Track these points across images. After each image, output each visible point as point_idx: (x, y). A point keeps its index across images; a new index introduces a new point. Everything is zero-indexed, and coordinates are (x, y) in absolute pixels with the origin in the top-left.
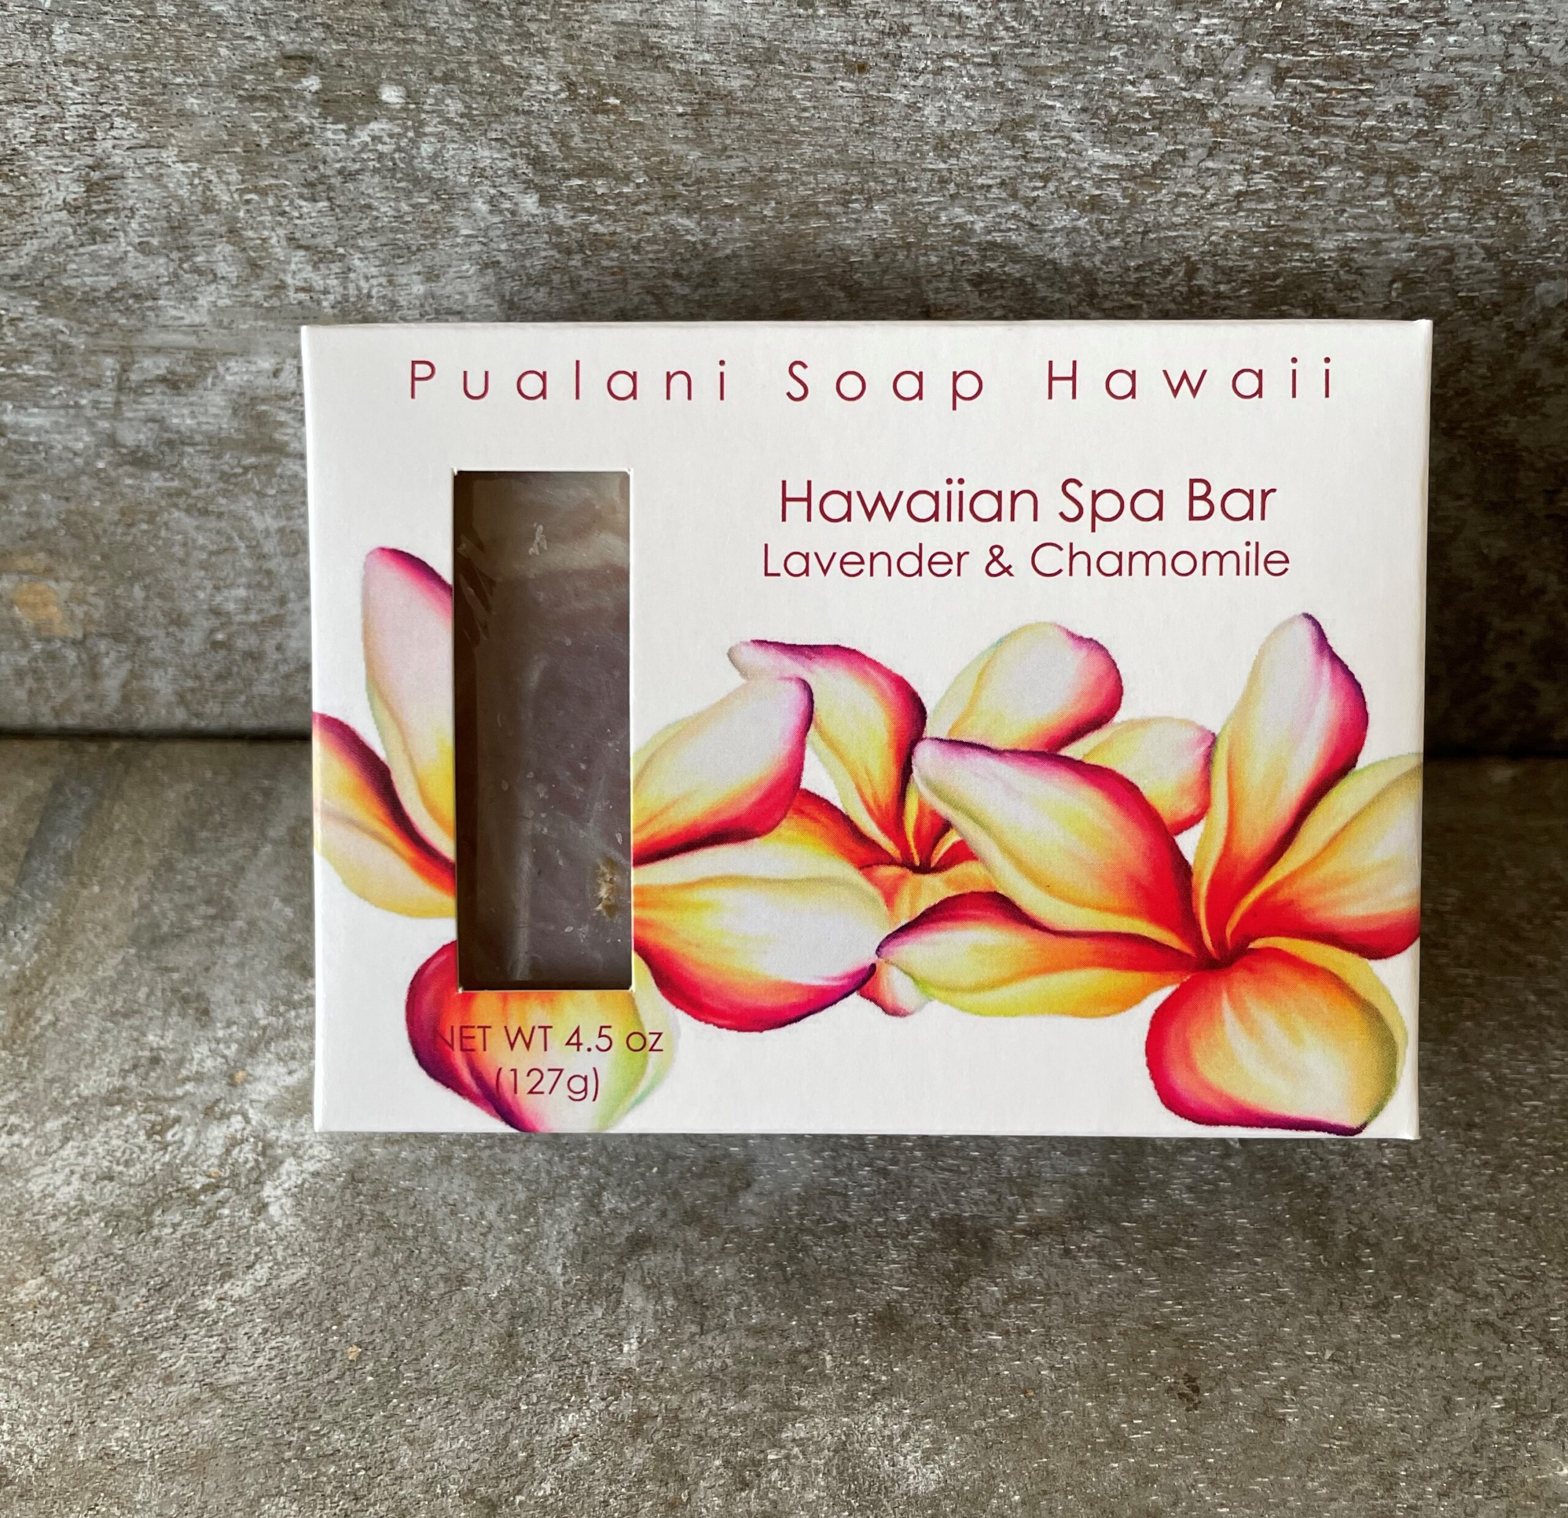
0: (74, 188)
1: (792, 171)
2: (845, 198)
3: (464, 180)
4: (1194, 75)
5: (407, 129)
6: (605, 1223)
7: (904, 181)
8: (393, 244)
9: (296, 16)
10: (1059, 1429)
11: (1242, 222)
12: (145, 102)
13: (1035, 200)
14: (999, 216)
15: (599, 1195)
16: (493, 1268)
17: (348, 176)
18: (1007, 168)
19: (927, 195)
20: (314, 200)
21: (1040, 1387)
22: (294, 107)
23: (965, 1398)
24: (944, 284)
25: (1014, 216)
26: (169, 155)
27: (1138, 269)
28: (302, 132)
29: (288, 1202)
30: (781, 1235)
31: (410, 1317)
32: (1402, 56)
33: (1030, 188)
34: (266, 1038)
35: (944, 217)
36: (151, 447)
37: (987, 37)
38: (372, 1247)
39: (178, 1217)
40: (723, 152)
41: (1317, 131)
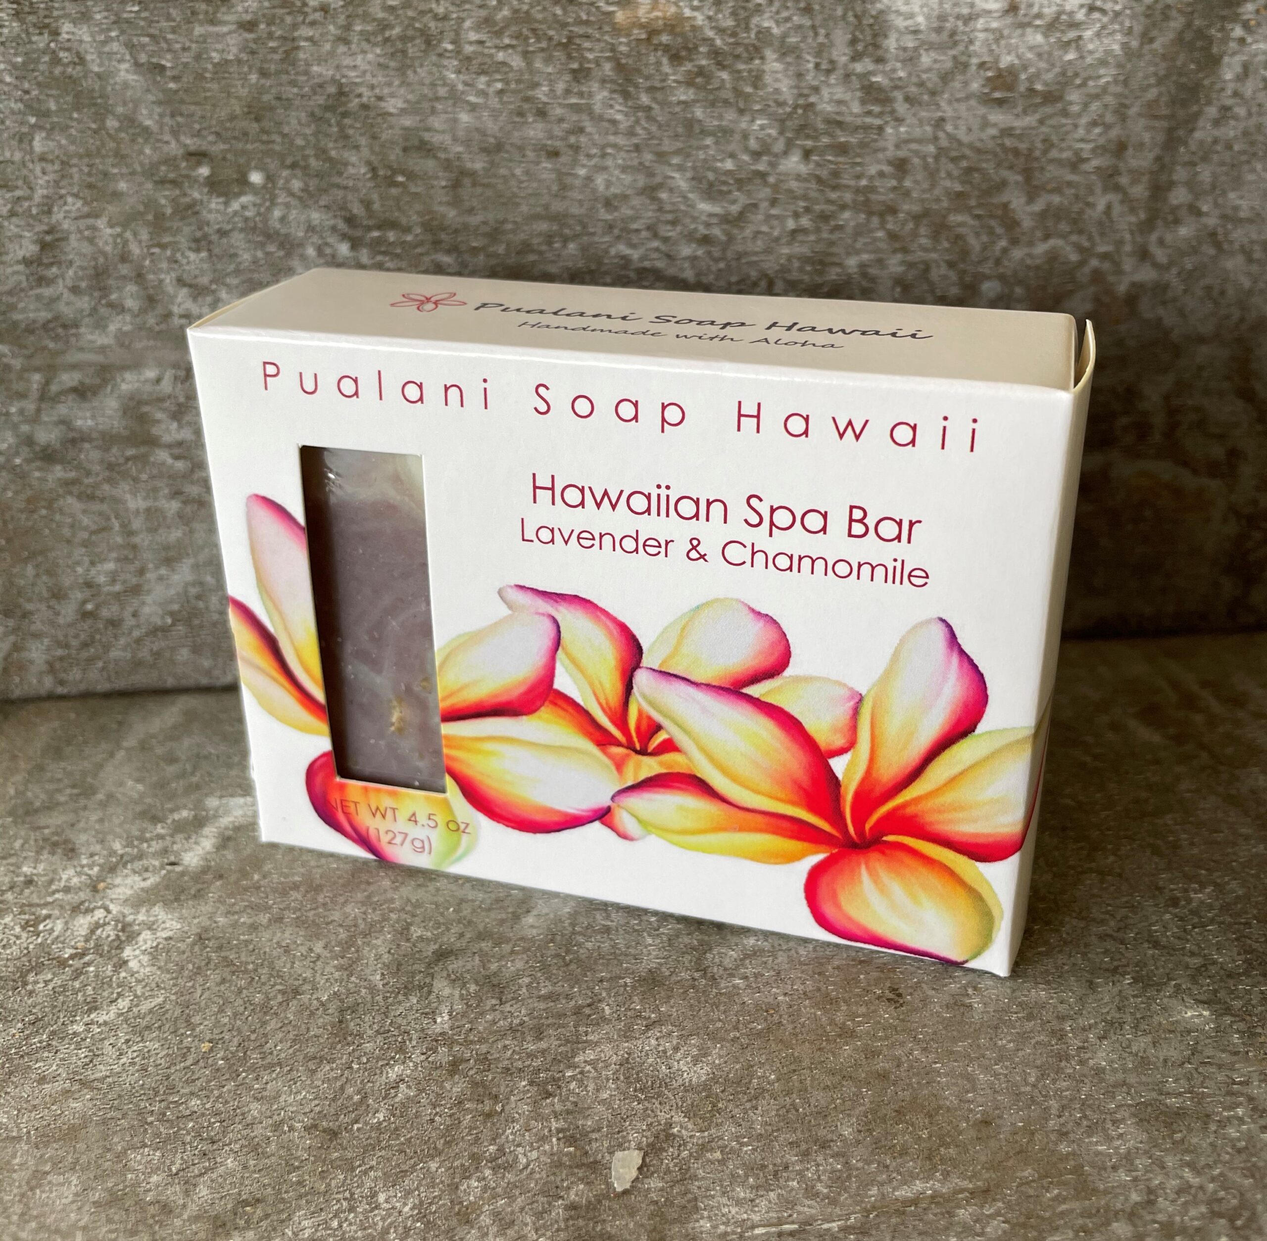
0: (32, 248)
1: (515, 223)
2: (549, 239)
3: (301, 234)
4: (756, 155)
5: (265, 200)
6: (414, 945)
7: (584, 227)
9: (197, 126)
10: (798, 1030)
11: (798, 249)
13: (669, 238)
14: (647, 250)
15: (408, 929)
16: (323, 982)
17: (223, 234)
18: (649, 218)
19: (601, 236)
20: (198, 251)
21: (778, 1005)
22: (191, 187)
23: (720, 1020)
25: (657, 250)
26: (101, 223)
28: (195, 205)
29: (145, 959)
30: (558, 938)
31: (254, 1020)
32: (876, 141)
33: (665, 231)
34: (123, 861)
35: (613, 251)
36: (58, 445)
37: (631, 133)
38: (218, 979)
39: (49, 976)
40: (471, 211)
41: (835, 188)
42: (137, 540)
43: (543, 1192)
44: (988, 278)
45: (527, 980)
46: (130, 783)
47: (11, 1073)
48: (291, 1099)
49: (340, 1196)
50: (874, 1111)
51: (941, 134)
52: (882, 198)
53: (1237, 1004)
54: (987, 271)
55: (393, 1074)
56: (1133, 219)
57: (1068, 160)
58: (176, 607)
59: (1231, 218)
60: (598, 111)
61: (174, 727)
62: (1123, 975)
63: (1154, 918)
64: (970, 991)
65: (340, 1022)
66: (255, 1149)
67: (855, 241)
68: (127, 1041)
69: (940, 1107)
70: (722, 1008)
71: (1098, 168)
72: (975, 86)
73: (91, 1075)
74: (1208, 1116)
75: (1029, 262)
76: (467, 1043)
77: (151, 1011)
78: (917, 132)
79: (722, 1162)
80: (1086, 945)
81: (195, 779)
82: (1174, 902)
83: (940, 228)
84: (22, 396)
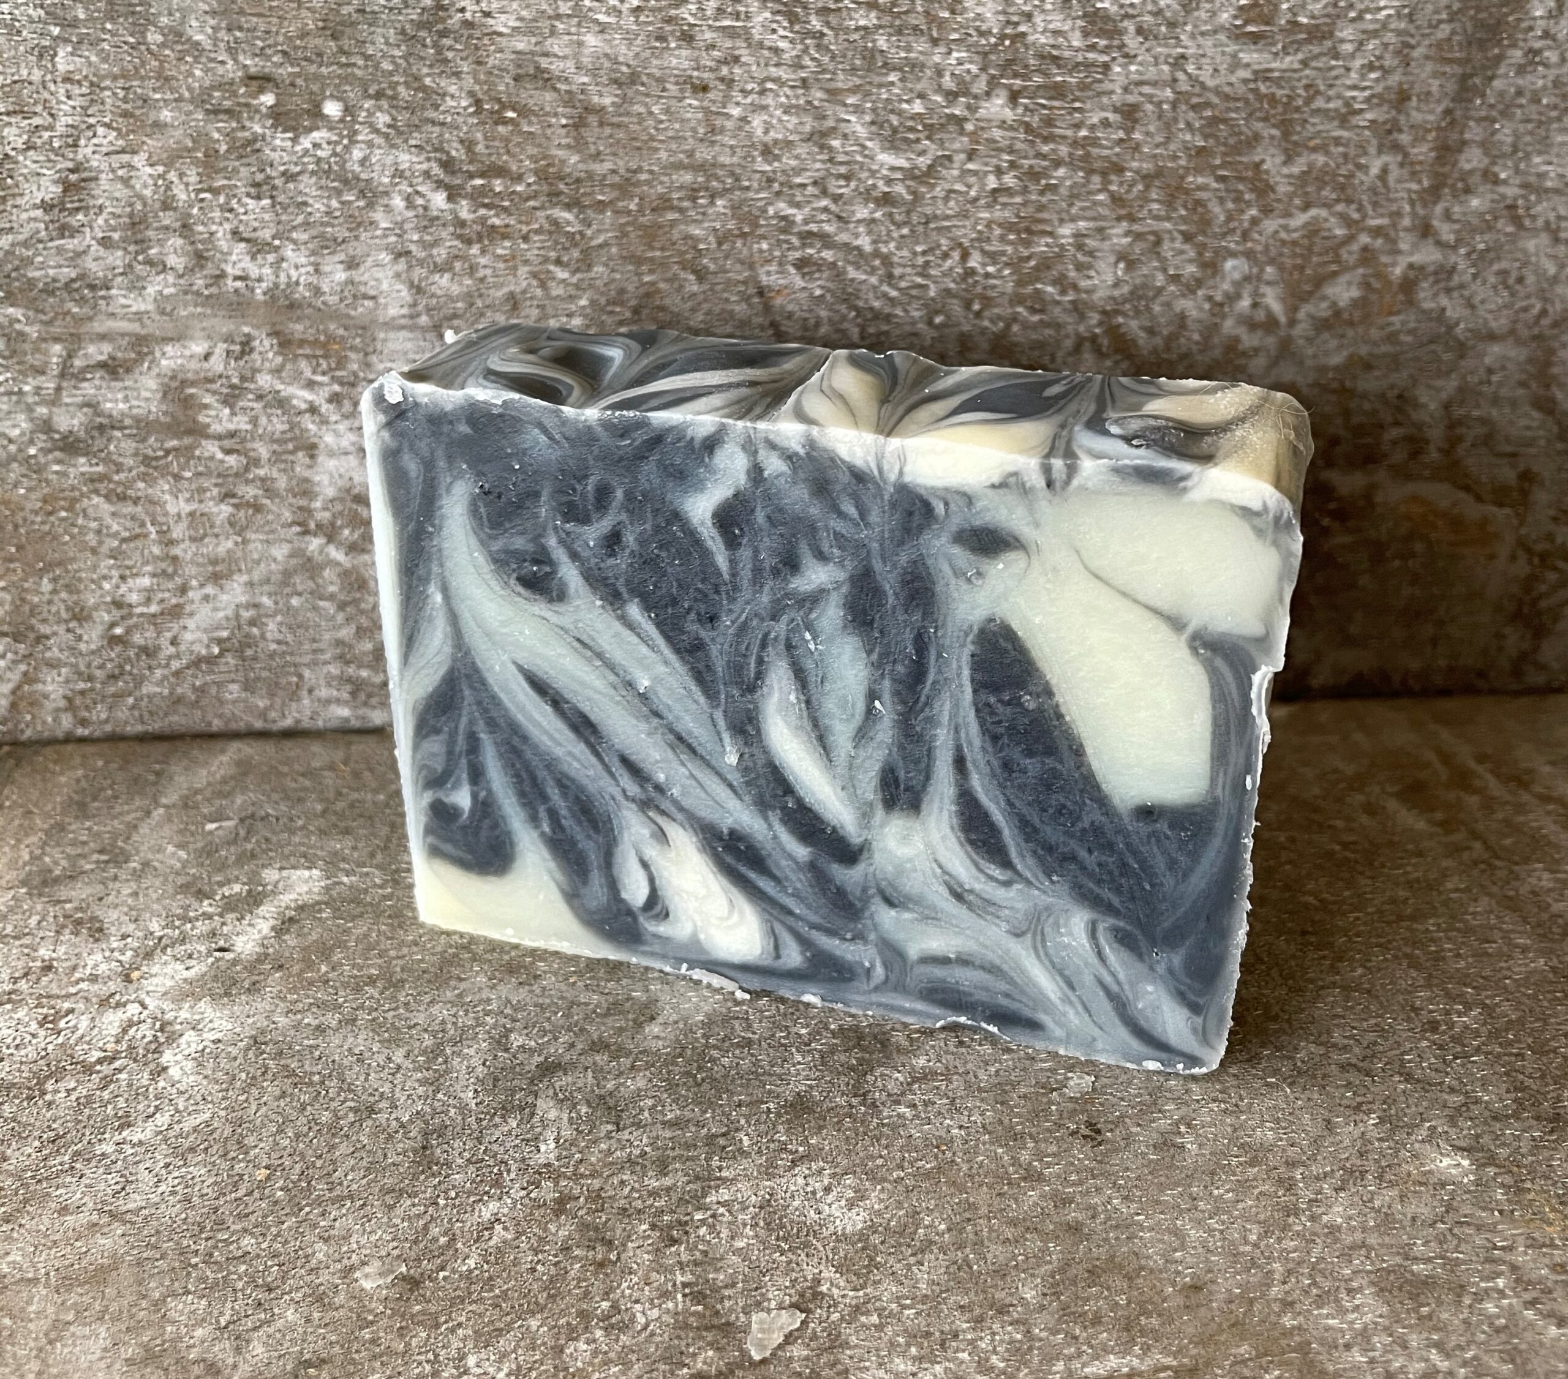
0: (53, 189)
1: (651, 172)
2: (693, 193)
3: (386, 180)
4: (951, 96)
5: (342, 137)
6: (514, 1057)
7: (737, 179)
8: (322, 236)
9: (260, 43)
10: (974, 1171)
11: (999, 214)
12: (125, 114)
13: (841, 195)
14: (813, 210)
16: (403, 1099)
17: (289, 177)
18: (817, 170)
19: (758, 192)
20: (258, 198)
21: (952, 1140)
22: (251, 119)
23: (881, 1156)
24: (773, 268)
25: (826, 210)
26: (139, 160)
27: (924, 253)
28: (255, 140)
29: (189, 1065)
30: (688, 1051)
31: (319, 1143)
32: (1100, 81)
33: (836, 186)
34: (161, 945)
35: (771, 211)
36: (82, 434)
37: (798, 66)
38: (278, 1093)
39: (72, 1085)
40: (597, 157)
41: (1046, 139)
42: (177, 551)
43: (663, 1359)
44: (1233, 255)
45: (650, 1102)
46: (170, 849)
47: (26, 1201)
48: (363, 1240)
49: (422, 1358)
50: (1062, 1270)
51: (1180, 76)
52: (1106, 152)
53: (1503, 1152)
54: (1232, 245)
55: (487, 1212)
56: (1415, 186)
57: (1336, 110)
58: (225, 634)
59: (1534, 188)
60: (757, 37)
61: (224, 781)
62: (1368, 1113)
63: (1408, 1045)
64: (1183, 1129)
65: (424, 1148)
66: (320, 1299)
67: (1071, 205)
68: (167, 1165)
69: (1142, 1268)
70: (884, 1142)
71: (1372, 122)
72: (1225, 17)
73: (122, 1205)
74: (1462, 1287)
75: (1283, 235)
76: (577, 1176)
77: (195, 1130)
78: (1151, 73)
79: (879, 1327)
80: (1324, 1076)
81: (249, 847)
82: (1434, 1026)
83: (1175, 192)
84: (40, 371)
